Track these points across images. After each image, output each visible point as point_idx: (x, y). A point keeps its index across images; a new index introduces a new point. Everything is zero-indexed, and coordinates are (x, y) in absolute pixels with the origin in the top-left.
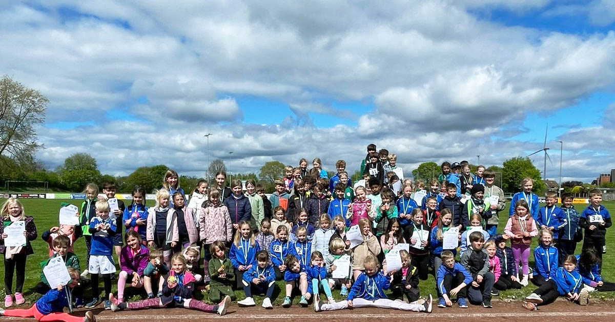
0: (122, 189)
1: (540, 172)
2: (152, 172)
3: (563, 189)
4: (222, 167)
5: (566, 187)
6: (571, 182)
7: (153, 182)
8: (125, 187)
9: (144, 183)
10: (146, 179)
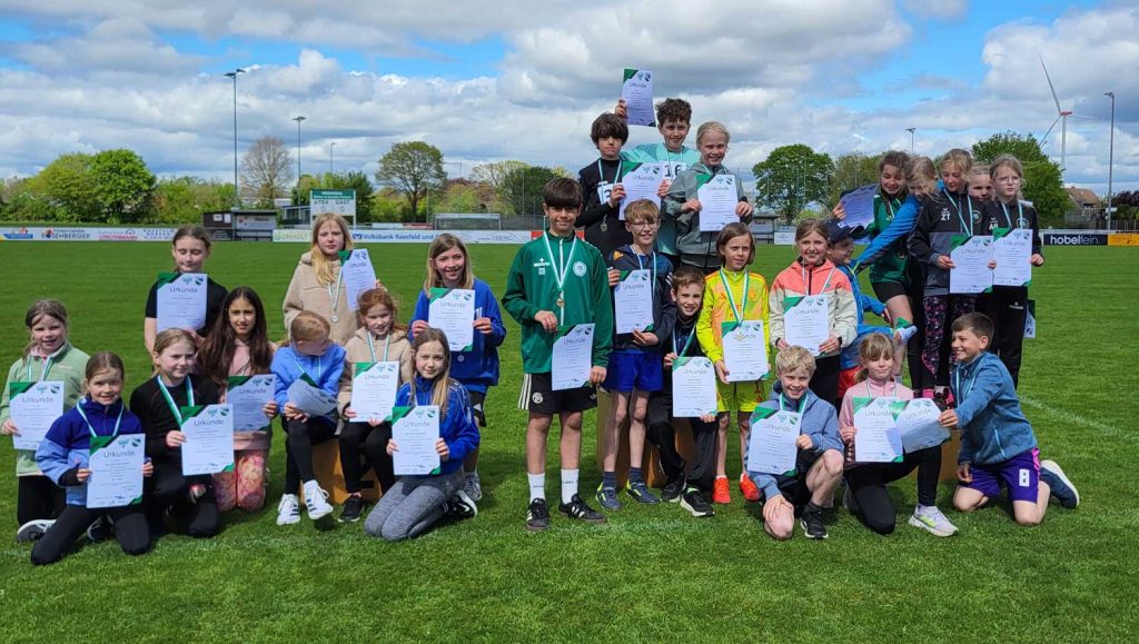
0: (11, 212)
1: (1059, 169)
2: (94, 168)
3: (1114, 209)
4: (280, 154)
5: (1122, 205)
6: (1132, 193)
7: (97, 194)
8: (22, 206)
9: (73, 194)
10: (78, 185)
